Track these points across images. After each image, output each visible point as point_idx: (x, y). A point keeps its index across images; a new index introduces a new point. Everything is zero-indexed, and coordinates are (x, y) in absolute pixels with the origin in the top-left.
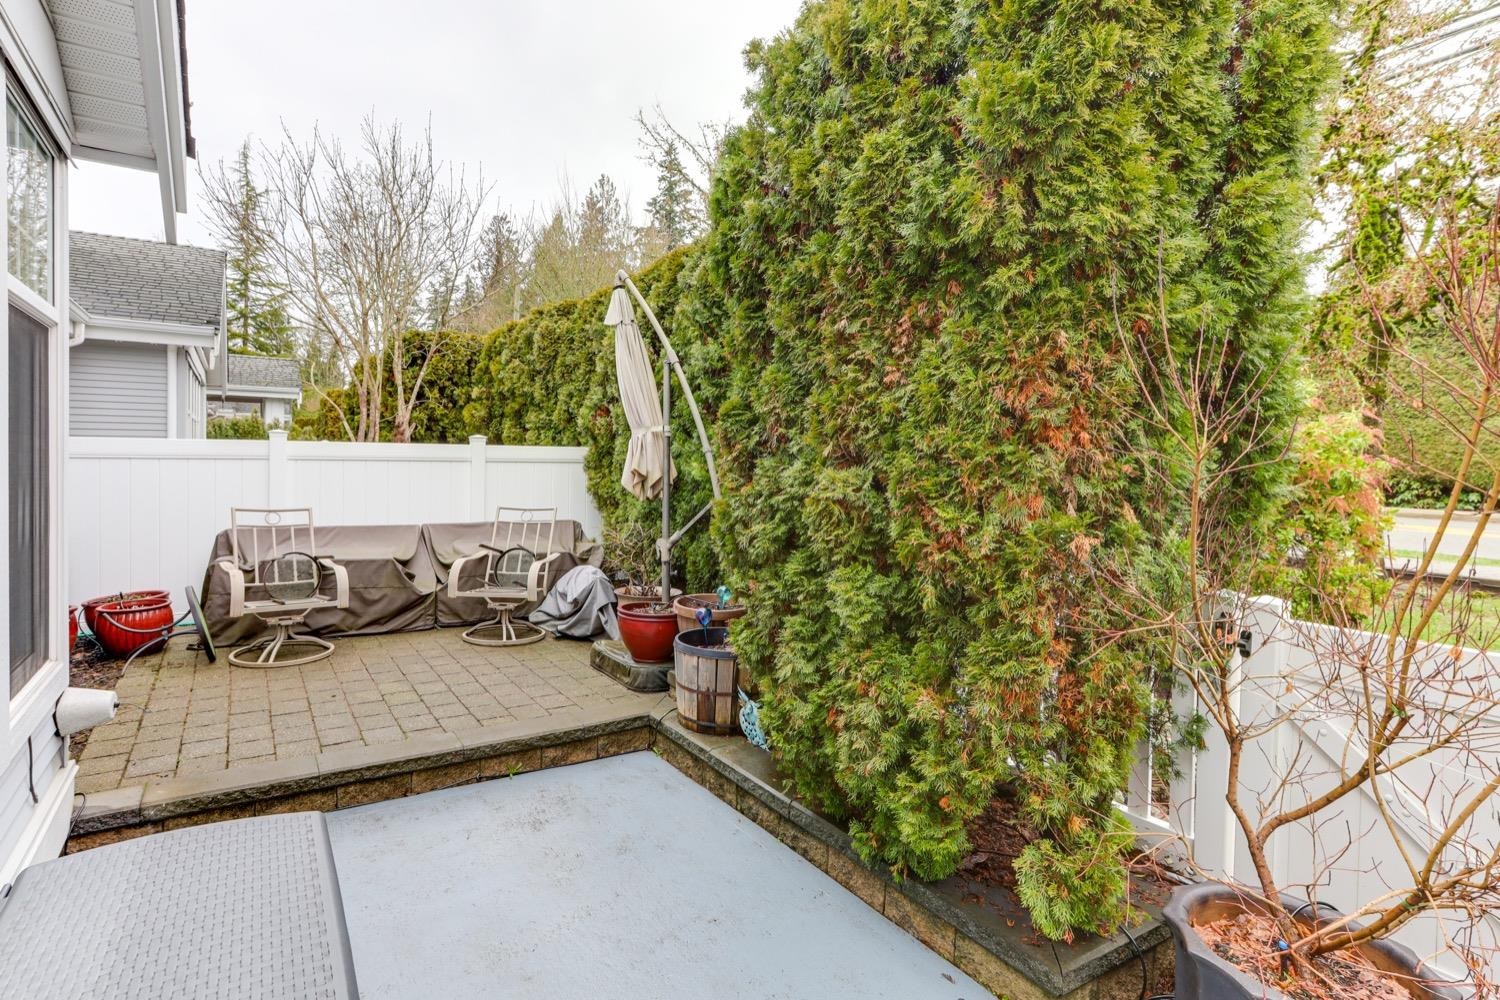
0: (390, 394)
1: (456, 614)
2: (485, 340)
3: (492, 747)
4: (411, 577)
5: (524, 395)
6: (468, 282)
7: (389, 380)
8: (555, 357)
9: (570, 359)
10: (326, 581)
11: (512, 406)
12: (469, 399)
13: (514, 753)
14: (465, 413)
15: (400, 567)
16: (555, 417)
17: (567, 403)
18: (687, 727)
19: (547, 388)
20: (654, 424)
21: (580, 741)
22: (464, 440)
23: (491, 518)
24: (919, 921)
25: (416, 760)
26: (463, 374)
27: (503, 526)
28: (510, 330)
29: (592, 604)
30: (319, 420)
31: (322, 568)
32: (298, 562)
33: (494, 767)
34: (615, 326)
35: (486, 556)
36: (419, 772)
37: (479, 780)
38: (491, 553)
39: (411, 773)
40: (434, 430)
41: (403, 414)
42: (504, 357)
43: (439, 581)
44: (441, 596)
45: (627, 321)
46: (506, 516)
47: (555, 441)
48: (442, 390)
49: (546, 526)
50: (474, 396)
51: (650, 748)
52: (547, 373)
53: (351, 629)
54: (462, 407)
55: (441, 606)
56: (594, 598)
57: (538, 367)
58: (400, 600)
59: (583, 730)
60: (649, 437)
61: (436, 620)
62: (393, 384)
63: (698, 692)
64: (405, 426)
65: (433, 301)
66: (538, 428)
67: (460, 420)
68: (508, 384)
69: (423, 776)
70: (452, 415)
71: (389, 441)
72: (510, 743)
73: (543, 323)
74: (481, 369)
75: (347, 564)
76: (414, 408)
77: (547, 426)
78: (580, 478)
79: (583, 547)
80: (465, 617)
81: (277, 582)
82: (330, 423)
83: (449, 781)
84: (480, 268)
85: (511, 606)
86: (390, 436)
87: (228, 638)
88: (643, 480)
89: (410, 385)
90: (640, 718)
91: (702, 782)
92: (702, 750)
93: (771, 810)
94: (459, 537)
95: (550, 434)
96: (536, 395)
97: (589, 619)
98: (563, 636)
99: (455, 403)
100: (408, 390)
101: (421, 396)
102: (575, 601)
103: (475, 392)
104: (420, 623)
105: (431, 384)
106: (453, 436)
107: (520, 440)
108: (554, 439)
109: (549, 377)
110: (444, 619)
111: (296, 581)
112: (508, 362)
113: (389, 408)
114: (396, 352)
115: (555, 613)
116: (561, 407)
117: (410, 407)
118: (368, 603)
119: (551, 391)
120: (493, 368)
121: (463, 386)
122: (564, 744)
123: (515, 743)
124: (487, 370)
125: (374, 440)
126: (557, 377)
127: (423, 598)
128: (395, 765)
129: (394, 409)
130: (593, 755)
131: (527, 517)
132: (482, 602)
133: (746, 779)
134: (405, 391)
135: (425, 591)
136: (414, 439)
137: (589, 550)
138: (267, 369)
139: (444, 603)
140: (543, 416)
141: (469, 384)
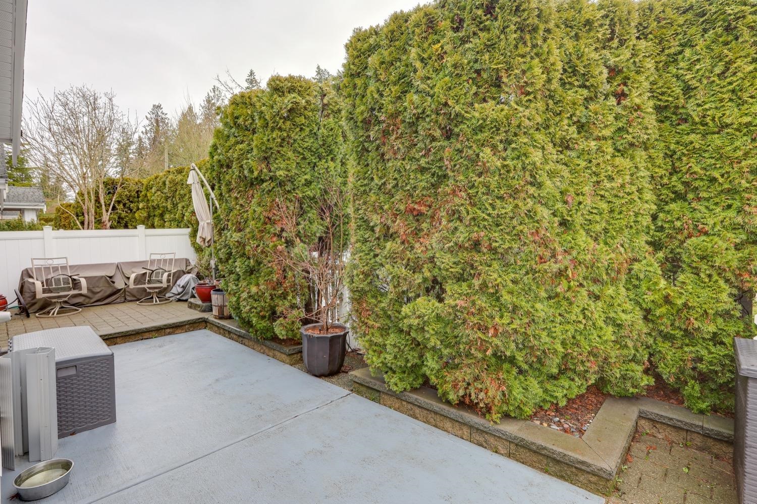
0: (98, 207)
1: (134, 296)
2: (145, 182)
3: (146, 329)
4: (113, 282)
5: (163, 207)
6: (140, 139)
7: (97, 200)
8: (176, 191)
9: (182, 192)
10: (76, 284)
11: (158, 212)
12: (138, 209)
13: (154, 331)
14: (136, 215)
15: (108, 278)
16: (177, 216)
17: (182, 211)
18: (216, 318)
19: (174, 204)
20: (208, 219)
21: (179, 326)
22: (136, 228)
23: (148, 259)
24: (267, 351)
25: (118, 333)
26: (134, 197)
27: (152, 262)
28: (156, 178)
29: (189, 287)
30: (56, 218)
31: (74, 280)
32: (63, 279)
33: (147, 335)
34: (191, 185)
35: (146, 273)
36: (119, 337)
37: (142, 339)
38: (148, 271)
39: (117, 337)
40: (122, 223)
41: (106, 217)
42: (153, 190)
43: (126, 284)
44: (127, 289)
45: (196, 182)
46: (153, 257)
47: (178, 226)
48: (124, 205)
49: (171, 260)
50: (140, 207)
51: (205, 328)
52: (173, 197)
53: (88, 304)
54: (135, 212)
55: (127, 293)
56: (190, 285)
57: (169, 195)
58: (109, 292)
59: (180, 323)
60: (206, 224)
61: (125, 299)
62: (99, 203)
63: (218, 306)
64: (107, 222)
65: (119, 150)
66: (170, 221)
67: (135, 218)
68: (156, 202)
69: (121, 338)
70: (130, 216)
71: (99, 229)
72: (153, 327)
73: (170, 177)
74: (143, 195)
75: (85, 278)
76: (111, 213)
77: (174, 220)
78: (187, 240)
79: (189, 268)
80: (138, 297)
81: (54, 286)
82: (63, 220)
83: (131, 340)
84: (146, 133)
85: (157, 290)
86: (99, 227)
87: (33, 310)
88: (204, 240)
89: (108, 203)
90: (201, 318)
91: (220, 333)
92: (219, 323)
93: (236, 335)
94: (134, 267)
95: (176, 223)
96: (168, 207)
97: (188, 293)
98: (179, 300)
99: (131, 211)
100: (107, 205)
101: (114, 208)
102: (183, 287)
103: (141, 206)
104: (118, 300)
105: (119, 202)
106: (131, 225)
107: (163, 227)
108: (178, 225)
109: (174, 199)
110: (128, 298)
111: (62, 286)
112: (155, 193)
113: (98, 214)
114: (101, 190)
115: (176, 293)
116: (179, 212)
117: (109, 214)
118: (95, 293)
119: (175, 205)
120: (148, 195)
121: (135, 202)
122: (173, 327)
123: (155, 327)
124: (146, 196)
125: (92, 229)
126: (177, 200)
127: (119, 290)
128: (110, 335)
129: (101, 215)
130: (184, 331)
131: (163, 257)
132: (144, 290)
133: (230, 328)
134: (105, 205)
135: (120, 288)
136: (112, 227)
137: (191, 269)
138: (24, 194)
139: (129, 292)
140: (172, 216)
141: (138, 202)
